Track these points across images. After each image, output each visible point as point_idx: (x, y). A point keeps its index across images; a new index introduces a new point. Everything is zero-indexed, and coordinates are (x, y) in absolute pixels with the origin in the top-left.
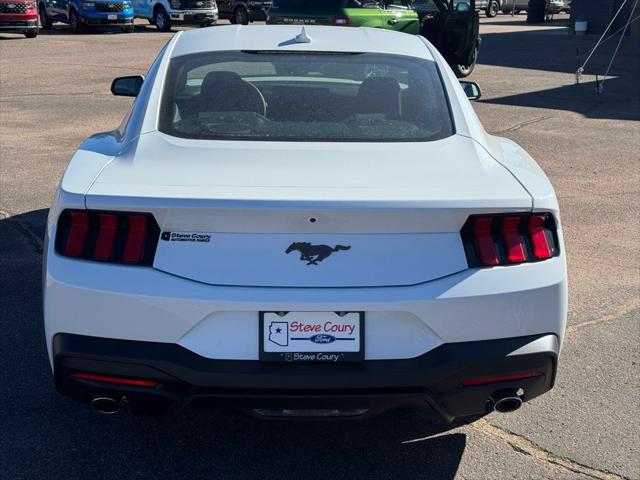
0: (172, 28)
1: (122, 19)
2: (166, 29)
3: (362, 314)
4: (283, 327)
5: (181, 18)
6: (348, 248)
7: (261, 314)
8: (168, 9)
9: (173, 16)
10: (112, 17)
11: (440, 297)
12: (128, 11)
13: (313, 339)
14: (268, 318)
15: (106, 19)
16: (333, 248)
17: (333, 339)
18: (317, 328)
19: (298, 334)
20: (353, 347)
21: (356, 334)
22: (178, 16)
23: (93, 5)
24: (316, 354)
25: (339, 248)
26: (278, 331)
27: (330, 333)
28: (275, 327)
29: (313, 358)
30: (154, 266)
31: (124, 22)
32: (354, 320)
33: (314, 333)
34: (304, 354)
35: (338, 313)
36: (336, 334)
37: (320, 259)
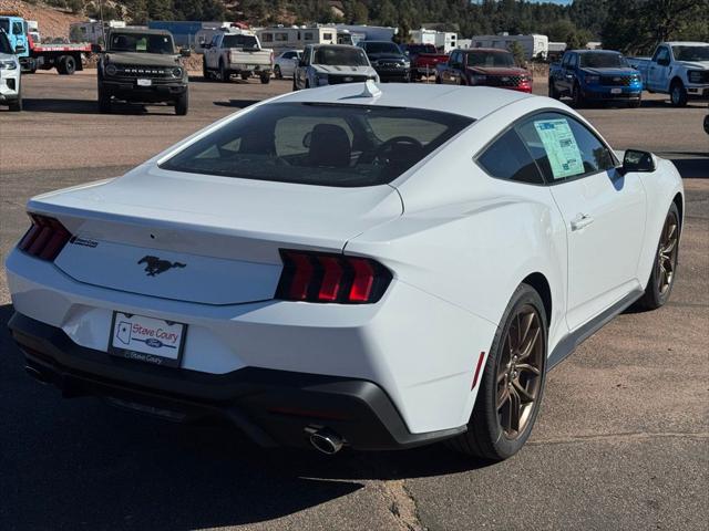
0: (689, 104)
1: (627, 94)
2: (681, 104)
3: (186, 327)
4: (128, 327)
5: (700, 92)
6: (183, 266)
7: (115, 313)
8: (686, 82)
9: (691, 90)
10: (616, 91)
11: (235, 319)
12: (637, 84)
13: (147, 342)
14: (120, 317)
15: (609, 93)
16: (173, 263)
17: (161, 345)
18: (151, 333)
19: (138, 336)
20: (173, 354)
21: (177, 344)
22: (696, 91)
23: (597, 78)
24: (146, 355)
25: (177, 264)
26: (124, 330)
27: (159, 339)
28: (123, 325)
29: (143, 358)
30: (55, 262)
31: (629, 96)
32: (178, 330)
33: (148, 337)
34: (139, 353)
35: (167, 322)
36: (164, 341)
37: (158, 272)
